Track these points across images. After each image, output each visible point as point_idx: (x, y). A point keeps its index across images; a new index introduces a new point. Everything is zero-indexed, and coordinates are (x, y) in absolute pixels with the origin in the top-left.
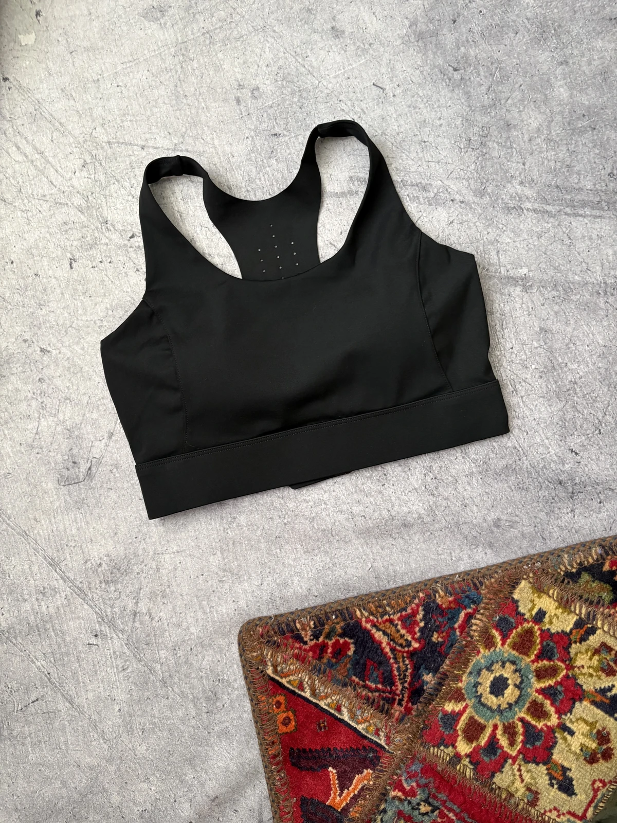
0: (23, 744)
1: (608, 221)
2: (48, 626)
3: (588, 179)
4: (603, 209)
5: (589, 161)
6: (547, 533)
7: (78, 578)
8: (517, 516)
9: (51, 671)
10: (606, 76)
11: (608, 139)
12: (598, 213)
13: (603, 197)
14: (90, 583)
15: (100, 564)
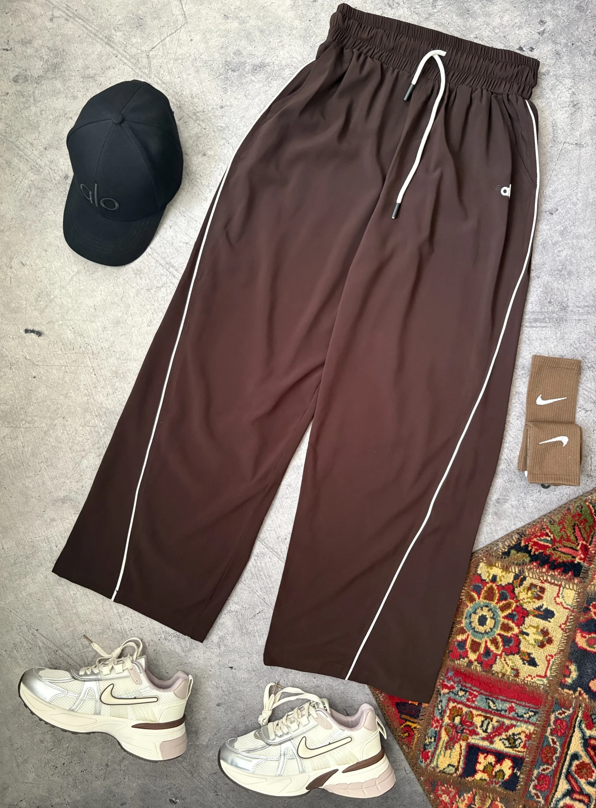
0: (254, 636)
1: (549, 329)
2: (262, 573)
3: (537, 306)
4: (546, 322)
5: (537, 296)
6: (525, 504)
7: (275, 546)
8: (508, 496)
9: (265, 597)
10: (544, 245)
11: (548, 282)
12: (544, 325)
13: (546, 316)
14: (281, 549)
15: (286, 539)
